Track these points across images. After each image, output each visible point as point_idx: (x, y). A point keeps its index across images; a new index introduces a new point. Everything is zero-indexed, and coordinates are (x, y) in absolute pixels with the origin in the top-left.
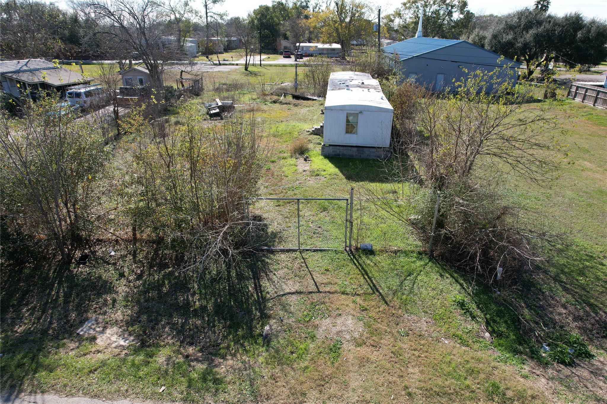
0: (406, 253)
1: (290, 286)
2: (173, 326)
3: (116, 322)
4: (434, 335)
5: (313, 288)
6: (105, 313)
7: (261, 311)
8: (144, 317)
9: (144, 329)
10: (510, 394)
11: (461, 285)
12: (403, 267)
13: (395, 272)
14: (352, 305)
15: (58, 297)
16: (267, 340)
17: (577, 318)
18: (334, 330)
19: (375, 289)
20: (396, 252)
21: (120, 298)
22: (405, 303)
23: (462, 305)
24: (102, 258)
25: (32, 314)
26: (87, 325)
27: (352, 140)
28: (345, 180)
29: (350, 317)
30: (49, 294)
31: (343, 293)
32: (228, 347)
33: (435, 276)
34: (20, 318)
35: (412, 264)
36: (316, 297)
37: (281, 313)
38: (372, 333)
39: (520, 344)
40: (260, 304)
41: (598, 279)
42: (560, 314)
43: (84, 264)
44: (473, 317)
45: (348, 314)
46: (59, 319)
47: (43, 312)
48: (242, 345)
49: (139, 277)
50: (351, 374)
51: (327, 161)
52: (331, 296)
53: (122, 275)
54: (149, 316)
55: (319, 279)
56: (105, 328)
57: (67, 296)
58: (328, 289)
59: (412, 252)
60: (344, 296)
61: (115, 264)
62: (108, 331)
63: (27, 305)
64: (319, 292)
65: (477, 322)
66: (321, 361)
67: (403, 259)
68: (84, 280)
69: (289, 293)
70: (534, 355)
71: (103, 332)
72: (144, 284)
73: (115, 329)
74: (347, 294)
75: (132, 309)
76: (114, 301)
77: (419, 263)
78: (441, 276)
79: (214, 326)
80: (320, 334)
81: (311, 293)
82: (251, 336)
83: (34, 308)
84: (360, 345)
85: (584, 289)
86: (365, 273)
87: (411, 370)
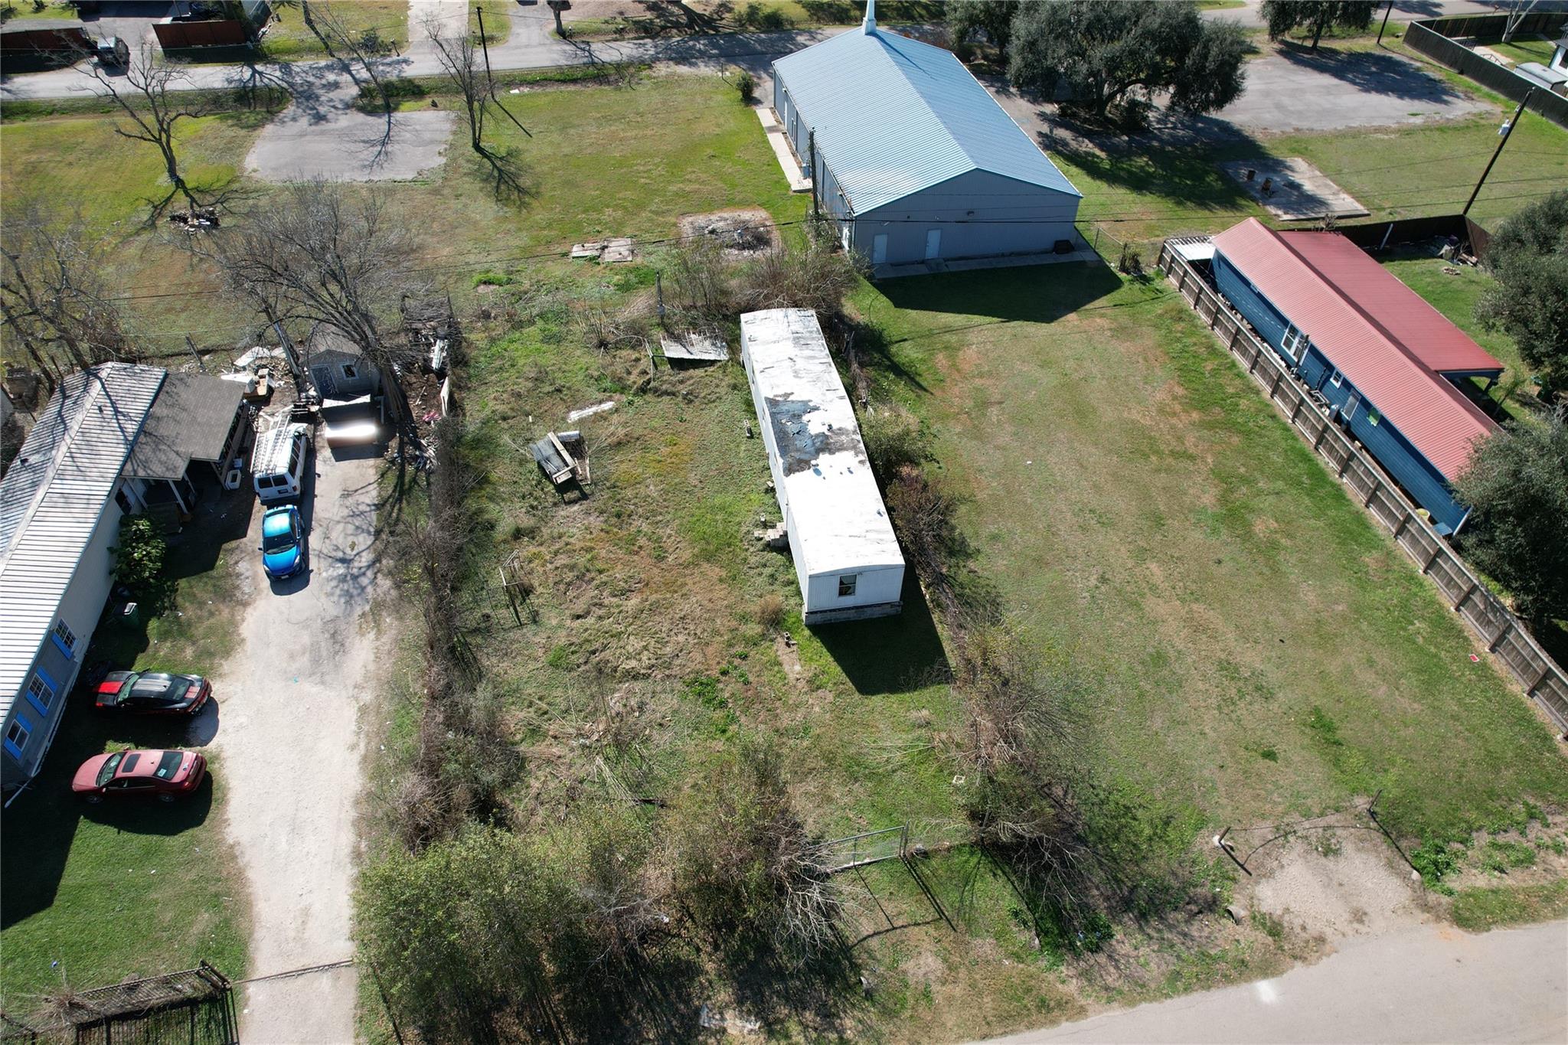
0: (959, 849)
1: (867, 928)
2: (778, 993)
3: (727, 1006)
4: (996, 958)
5: (887, 926)
6: (709, 998)
7: (850, 959)
8: (748, 993)
9: (755, 1003)
10: (1052, 1004)
11: (1013, 883)
12: (959, 872)
13: (954, 882)
14: (926, 938)
15: (654, 994)
16: (869, 995)
17: (1107, 899)
18: (921, 972)
19: (940, 912)
20: (949, 850)
21: (713, 976)
22: (969, 923)
23: (1016, 914)
24: (657, 930)
25: (644, 1017)
26: (704, 1014)
27: (848, 601)
28: (857, 696)
29: (929, 954)
30: (643, 989)
31: (916, 924)
32: (835, 1004)
33: (989, 877)
34: (636, 1024)
35: (966, 865)
36: (893, 936)
37: (870, 961)
38: (950, 968)
39: (1062, 937)
40: (845, 953)
41: (1128, 842)
42: (1093, 896)
43: (646, 942)
44: (1025, 923)
45: (927, 950)
46: (674, 1015)
47: (653, 1011)
48: (845, 997)
49: (716, 948)
50: (945, 1016)
51: (817, 644)
52: (906, 930)
53: (698, 950)
54: (752, 989)
55: (890, 908)
56: (721, 1013)
57: (662, 989)
58: (900, 923)
59: (964, 845)
60: (917, 929)
61: (679, 935)
62: (727, 1016)
63: (631, 1008)
64: (894, 928)
65: (1029, 928)
66: (920, 1009)
67: (958, 860)
68: (665, 965)
69: (869, 936)
70: (1072, 947)
71: (723, 1019)
72: (727, 956)
73: (731, 1012)
74: (919, 924)
75: (731, 986)
76: (710, 983)
77: (974, 860)
78: (995, 875)
79: (813, 984)
80: (911, 981)
81: (887, 931)
82: (849, 988)
83: (640, 1010)
84: (943, 984)
85: (1115, 860)
86: (926, 890)
87: (985, 1000)
